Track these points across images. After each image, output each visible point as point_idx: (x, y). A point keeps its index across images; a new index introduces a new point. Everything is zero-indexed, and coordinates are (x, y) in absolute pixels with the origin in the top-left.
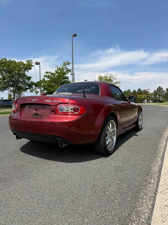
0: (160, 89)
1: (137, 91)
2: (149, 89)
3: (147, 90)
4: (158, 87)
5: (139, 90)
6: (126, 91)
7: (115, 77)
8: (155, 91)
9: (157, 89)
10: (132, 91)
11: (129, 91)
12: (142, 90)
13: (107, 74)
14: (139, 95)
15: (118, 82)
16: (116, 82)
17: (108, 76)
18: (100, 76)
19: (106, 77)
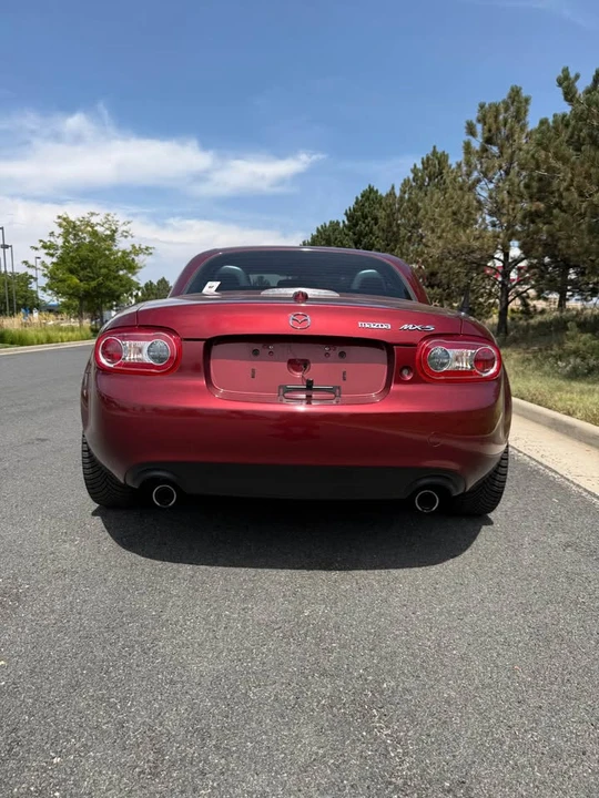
6: (151, 283)
7: (125, 228)
11: (163, 281)
13: (92, 214)
15: (143, 247)
16: (133, 246)
17: (94, 220)
18: (64, 219)
19: (88, 224)
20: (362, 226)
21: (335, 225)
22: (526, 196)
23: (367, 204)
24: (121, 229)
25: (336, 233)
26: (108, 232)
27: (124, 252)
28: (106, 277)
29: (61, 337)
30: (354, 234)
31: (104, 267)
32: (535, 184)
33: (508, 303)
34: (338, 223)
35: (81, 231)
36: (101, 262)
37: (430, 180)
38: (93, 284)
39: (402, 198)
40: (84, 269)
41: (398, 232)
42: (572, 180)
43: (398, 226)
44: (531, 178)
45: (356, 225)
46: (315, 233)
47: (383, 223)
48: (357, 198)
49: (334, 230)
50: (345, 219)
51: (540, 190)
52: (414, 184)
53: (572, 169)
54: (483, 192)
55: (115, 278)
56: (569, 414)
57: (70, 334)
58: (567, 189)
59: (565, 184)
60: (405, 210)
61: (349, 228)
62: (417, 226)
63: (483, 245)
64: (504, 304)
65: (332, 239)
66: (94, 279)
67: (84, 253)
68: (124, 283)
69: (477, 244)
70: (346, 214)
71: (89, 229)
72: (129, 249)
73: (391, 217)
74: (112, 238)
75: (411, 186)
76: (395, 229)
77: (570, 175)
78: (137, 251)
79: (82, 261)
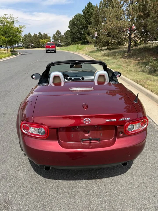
0: (58, 33)
1: (38, 35)
2: (49, 33)
3: (47, 34)
4: (57, 31)
5: (40, 33)
6: (26, 35)
7: (16, 19)
8: (54, 35)
9: (56, 33)
10: (32, 35)
11: (29, 34)
12: (43, 34)
13: (6, 15)
14: (42, 40)
15: (23, 25)
17: (6, 17)
19: (5, 18)
20: (87, 16)
21: (79, 15)
22: (138, 11)
23: (89, 8)
24: (15, 20)
25: (80, 17)
26: (12, 21)
27: (17, 28)
28: (13, 36)
29: (3, 57)
30: (85, 18)
31: (12, 33)
32: (141, 7)
33: (131, 43)
34: (80, 14)
35: (3, 20)
36: (11, 31)
37: (108, 2)
38: (10, 39)
39: (100, 8)
40: (6, 34)
41: (99, 19)
42: (153, 7)
43: (99, 17)
44: (140, 5)
45: (86, 15)
46: (73, 17)
47: (94, 16)
48: (86, 6)
49: (79, 16)
50: (82, 13)
51: (143, 9)
52: (103, 3)
53: (154, 3)
54: (125, 8)
55: (16, 36)
56: (151, 91)
57: (5, 55)
58: (152, 10)
59: (151, 8)
60: (101, 12)
61: (84, 16)
62: (104, 17)
63: (124, 26)
64: (130, 43)
65: (79, 19)
66: (9, 37)
67: (5, 29)
68: (18, 37)
69: (123, 26)
70: (83, 12)
71: (5, 20)
72: (19, 27)
73: (96, 14)
74: (13, 23)
75: (103, 4)
76: (98, 18)
77: (153, 5)
78: (21, 27)
79: (5, 31)
